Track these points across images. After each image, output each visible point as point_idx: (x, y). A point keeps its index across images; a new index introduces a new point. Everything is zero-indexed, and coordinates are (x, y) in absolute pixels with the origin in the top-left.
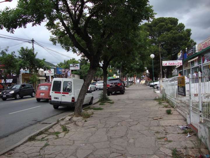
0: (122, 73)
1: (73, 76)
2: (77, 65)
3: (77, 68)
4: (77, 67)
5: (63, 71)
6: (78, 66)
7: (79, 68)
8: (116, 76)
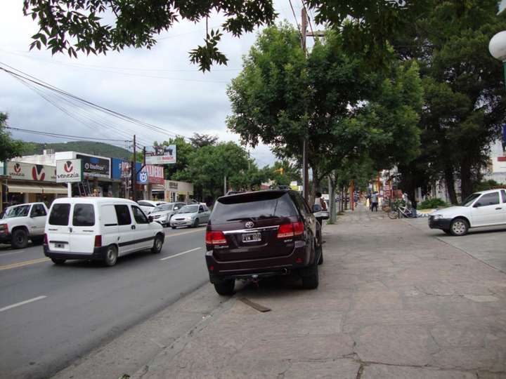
0: (310, 171)
1: (171, 184)
2: (168, 148)
3: (168, 158)
4: (168, 155)
5: (125, 169)
6: (171, 151)
7: (175, 158)
8: (298, 185)
